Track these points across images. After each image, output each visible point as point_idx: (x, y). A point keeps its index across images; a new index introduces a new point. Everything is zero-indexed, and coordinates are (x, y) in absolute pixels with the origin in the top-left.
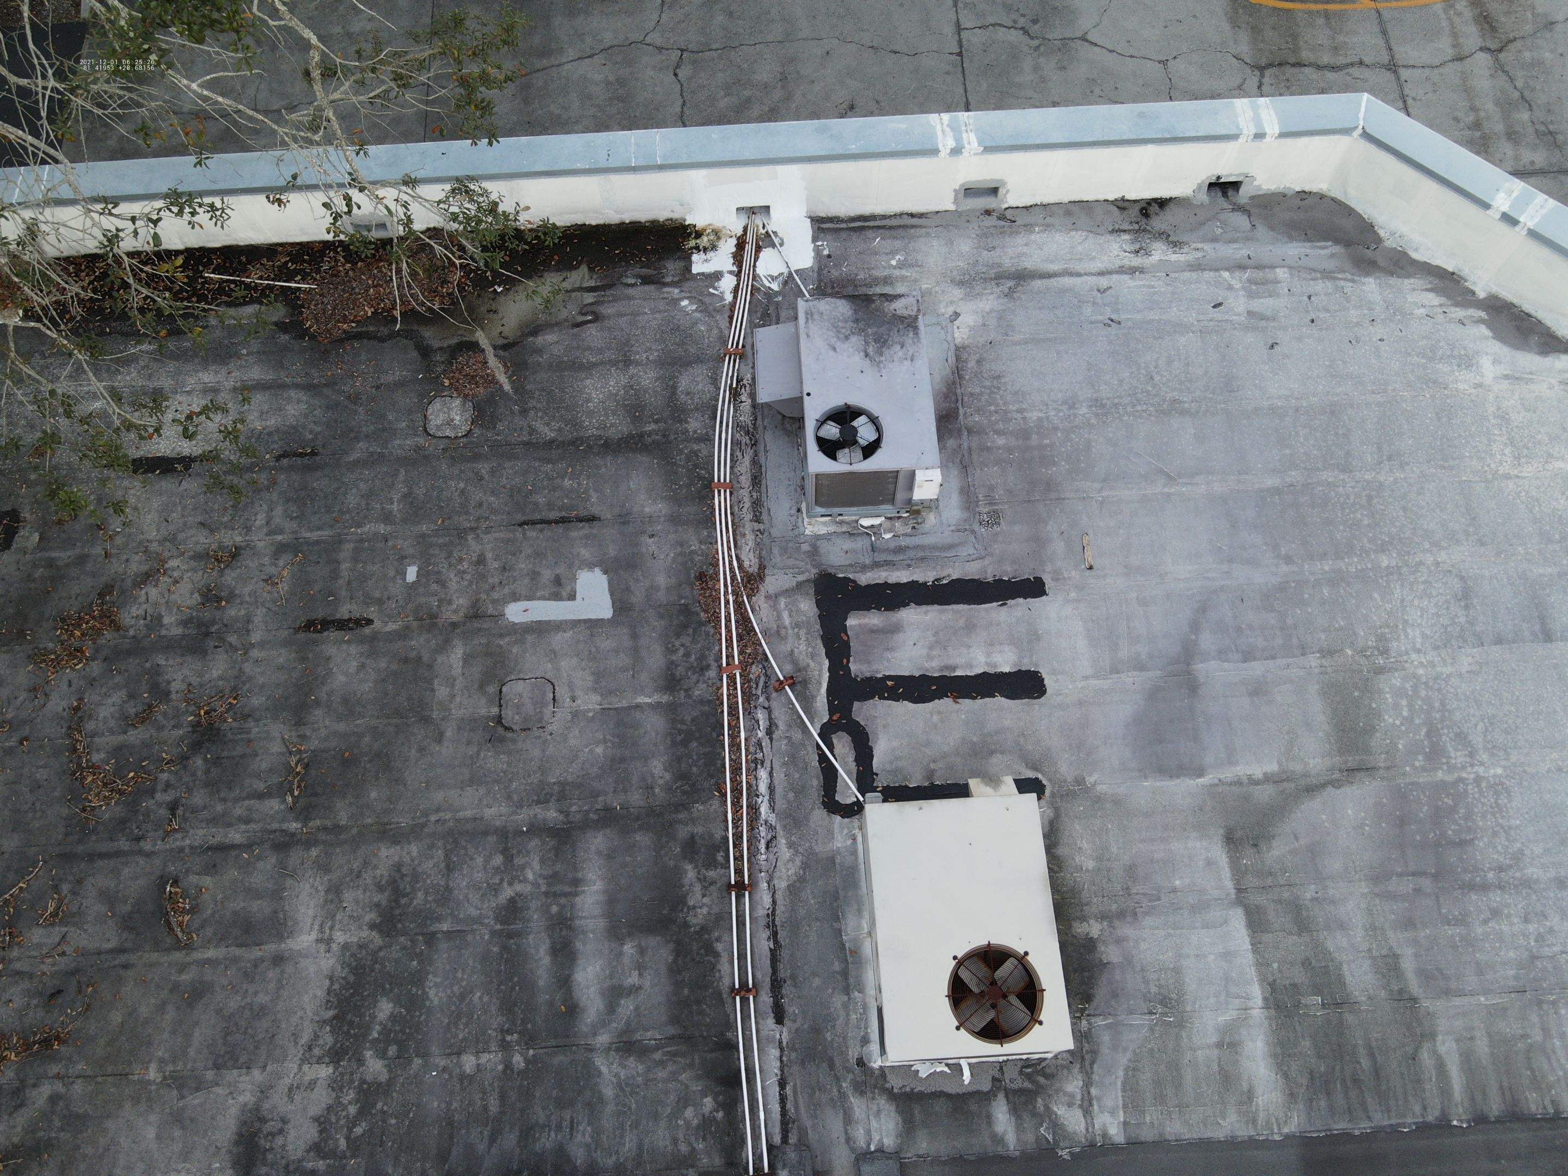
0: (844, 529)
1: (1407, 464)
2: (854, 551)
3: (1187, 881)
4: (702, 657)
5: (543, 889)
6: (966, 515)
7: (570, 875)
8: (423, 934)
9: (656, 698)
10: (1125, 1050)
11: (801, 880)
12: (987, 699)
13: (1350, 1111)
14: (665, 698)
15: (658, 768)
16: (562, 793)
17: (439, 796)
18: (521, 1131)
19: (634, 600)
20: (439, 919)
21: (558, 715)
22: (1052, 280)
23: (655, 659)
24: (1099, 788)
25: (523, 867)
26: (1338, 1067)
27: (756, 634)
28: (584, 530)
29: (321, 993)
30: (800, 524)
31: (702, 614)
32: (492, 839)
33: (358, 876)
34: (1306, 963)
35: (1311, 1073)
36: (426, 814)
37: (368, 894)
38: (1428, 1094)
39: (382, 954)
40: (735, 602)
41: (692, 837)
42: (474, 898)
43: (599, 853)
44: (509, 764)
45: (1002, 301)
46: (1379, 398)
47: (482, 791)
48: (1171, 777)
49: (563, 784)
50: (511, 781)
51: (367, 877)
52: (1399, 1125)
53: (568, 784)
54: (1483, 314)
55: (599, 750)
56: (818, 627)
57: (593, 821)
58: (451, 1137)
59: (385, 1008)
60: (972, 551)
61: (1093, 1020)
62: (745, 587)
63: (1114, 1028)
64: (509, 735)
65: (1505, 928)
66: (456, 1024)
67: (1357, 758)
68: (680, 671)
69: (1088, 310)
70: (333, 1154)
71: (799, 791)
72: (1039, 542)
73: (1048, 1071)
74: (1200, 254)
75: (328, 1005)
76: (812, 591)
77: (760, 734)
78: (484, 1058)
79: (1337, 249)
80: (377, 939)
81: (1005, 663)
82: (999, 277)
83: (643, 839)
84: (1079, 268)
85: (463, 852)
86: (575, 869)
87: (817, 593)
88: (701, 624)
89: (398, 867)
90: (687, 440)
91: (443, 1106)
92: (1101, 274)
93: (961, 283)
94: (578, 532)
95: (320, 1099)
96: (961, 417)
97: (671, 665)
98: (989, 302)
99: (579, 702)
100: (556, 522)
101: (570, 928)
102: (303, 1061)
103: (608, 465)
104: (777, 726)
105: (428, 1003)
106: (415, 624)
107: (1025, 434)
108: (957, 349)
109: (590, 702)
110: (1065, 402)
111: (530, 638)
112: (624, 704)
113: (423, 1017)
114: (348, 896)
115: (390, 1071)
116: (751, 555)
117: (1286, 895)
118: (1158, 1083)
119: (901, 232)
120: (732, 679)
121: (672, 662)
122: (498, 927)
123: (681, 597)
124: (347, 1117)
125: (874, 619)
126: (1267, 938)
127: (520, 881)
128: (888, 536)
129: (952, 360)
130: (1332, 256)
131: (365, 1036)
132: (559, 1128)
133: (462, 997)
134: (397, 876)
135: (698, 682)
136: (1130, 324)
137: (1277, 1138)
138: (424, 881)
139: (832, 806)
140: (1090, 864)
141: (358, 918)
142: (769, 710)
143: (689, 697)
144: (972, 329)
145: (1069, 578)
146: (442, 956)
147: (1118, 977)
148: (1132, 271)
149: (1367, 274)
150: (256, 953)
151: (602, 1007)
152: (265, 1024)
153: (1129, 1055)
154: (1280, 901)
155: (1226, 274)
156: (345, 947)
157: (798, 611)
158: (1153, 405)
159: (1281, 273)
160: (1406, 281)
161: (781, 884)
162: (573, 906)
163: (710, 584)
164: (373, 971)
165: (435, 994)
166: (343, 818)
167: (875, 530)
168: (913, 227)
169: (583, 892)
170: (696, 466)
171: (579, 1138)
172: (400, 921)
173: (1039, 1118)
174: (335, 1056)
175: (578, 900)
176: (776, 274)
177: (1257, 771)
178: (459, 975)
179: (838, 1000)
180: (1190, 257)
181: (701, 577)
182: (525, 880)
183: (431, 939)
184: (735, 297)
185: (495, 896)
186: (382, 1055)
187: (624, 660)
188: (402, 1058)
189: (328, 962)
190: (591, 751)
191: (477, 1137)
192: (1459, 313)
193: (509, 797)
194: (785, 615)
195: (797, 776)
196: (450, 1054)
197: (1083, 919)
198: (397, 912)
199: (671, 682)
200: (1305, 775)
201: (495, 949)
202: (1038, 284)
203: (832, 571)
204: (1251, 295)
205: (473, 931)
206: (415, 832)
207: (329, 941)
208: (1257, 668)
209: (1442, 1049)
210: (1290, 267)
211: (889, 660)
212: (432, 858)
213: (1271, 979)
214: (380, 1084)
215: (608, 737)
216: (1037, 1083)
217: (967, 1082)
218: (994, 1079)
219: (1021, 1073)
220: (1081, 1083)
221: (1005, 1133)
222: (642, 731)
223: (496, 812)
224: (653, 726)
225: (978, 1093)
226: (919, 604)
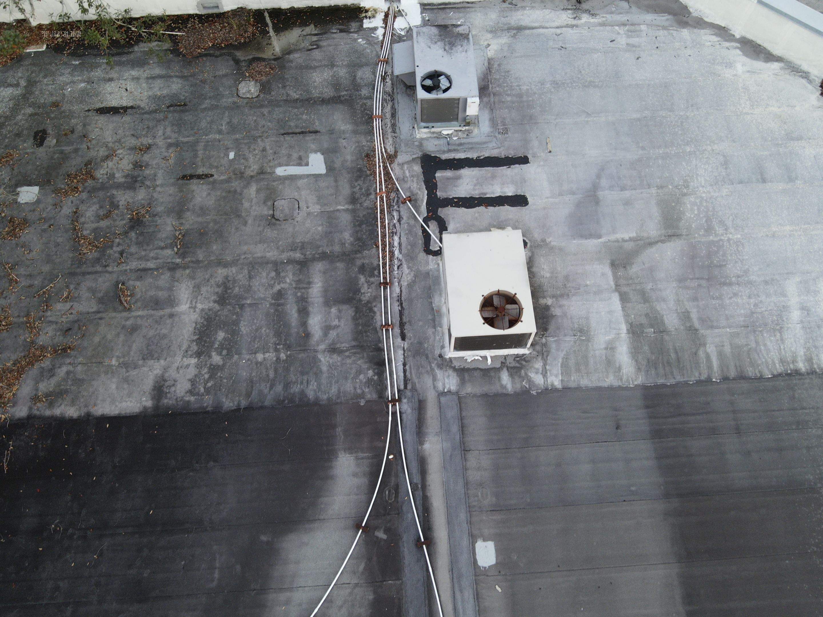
0: (435, 135)
2: (440, 145)
3: (593, 282)
4: (368, 190)
5: (294, 286)
6: (492, 130)
7: (307, 280)
8: (238, 305)
9: (346, 207)
10: (562, 351)
11: (414, 282)
12: (501, 207)
13: (665, 375)
14: (350, 207)
15: (347, 236)
16: (303, 246)
17: (245, 248)
18: (284, 385)
19: (336, 166)
20: (246, 299)
21: (300, 214)
22: (534, 30)
23: (346, 190)
24: (552, 243)
25: (284, 277)
26: (660, 358)
27: (393, 179)
28: (313, 136)
29: (191, 329)
30: (414, 133)
31: (368, 172)
32: (270, 265)
33: (208, 281)
34: (647, 315)
35: (648, 360)
36: (239, 255)
37: (212, 289)
38: (702, 368)
39: (219, 313)
40: (383, 166)
41: (363, 264)
42: (262, 289)
44: (278, 234)
45: (510, 39)
46: (688, 80)
47: (265, 245)
48: (586, 239)
49: (303, 243)
50: (278, 241)
51: (212, 281)
52: (688, 381)
53: (305, 242)
54: (738, 45)
55: (320, 228)
56: (422, 177)
57: (317, 258)
58: (252, 387)
59: (221, 335)
60: (494, 145)
61: (548, 338)
62: (388, 160)
63: (558, 342)
64: (278, 222)
65: (739, 301)
66: (254, 341)
67: (673, 231)
68: (357, 195)
69: (551, 43)
70: (198, 394)
71: (413, 245)
72: (526, 142)
73: (527, 359)
74: (604, 19)
75: (195, 334)
76: (420, 162)
77: (395, 222)
78: (267, 355)
79: (670, 17)
80: (217, 307)
81: (510, 191)
82: (509, 29)
84: (547, 25)
85: (256, 271)
86: (309, 278)
87: (422, 162)
88: (367, 176)
89: (226, 277)
90: (361, 98)
91: (248, 374)
92: (557, 27)
93: (491, 32)
94: (309, 138)
95: (192, 372)
96: (490, 88)
97: (353, 193)
98: (504, 40)
99: (310, 208)
100: (299, 133)
101: (306, 302)
102: (184, 356)
103: (324, 110)
104: (403, 219)
105: (241, 333)
106: (233, 176)
107: (520, 96)
108: (489, 59)
109: (316, 209)
110: (539, 82)
111: (287, 182)
112: (332, 209)
113: (239, 339)
114: (204, 289)
115: (224, 360)
116: (391, 146)
117: (638, 287)
118: (577, 364)
119: (463, 10)
121: (354, 192)
122: (273, 301)
123: (358, 165)
124: (204, 379)
125: (449, 173)
126: (629, 305)
127: (283, 283)
128: (455, 138)
129: (486, 64)
130: (667, 20)
131: (212, 346)
132: (302, 383)
133: (257, 330)
134: (226, 281)
135: (366, 200)
136: (570, 49)
137: (631, 386)
138: (239, 283)
139: (428, 251)
140: (548, 275)
141: (208, 298)
142: (399, 211)
143: (362, 206)
144: (496, 51)
145: (540, 156)
146: (248, 312)
147: (560, 321)
148: (572, 26)
149: (684, 28)
150: (161, 313)
151: (321, 334)
152: (166, 341)
153: (564, 352)
154: (635, 290)
155: (617, 28)
156: (203, 310)
157: (413, 170)
158: (581, 83)
159: (643, 27)
160: (702, 31)
161: (404, 284)
162: (308, 293)
163: (372, 159)
164: (215, 320)
165: (244, 328)
166: (201, 257)
167: (449, 136)
168: (468, 7)
170: (365, 109)
171: (311, 387)
172: (227, 299)
173: (522, 378)
174: (198, 354)
175: (310, 290)
176: (403, 28)
177: (626, 236)
178: (255, 321)
179: (430, 331)
180: (600, 20)
181: (367, 156)
182: (286, 282)
184: (384, 38)
185: (272, 289)
186: (220, 354)
187: (331, 191)
188: (229, 355)
189: (195, 316)
190: (316, 229)
191: (264, 387)
192: (727, 44)
193: (278, 248)
194: (407, 172)
195: (412, 239)
196: (251, 354)
197: (544, 297)
198: (226, 296)
199: (353, 200)
200: (648, 238)
201: (272, 311)
202: (527, 32)
203: (429, 153)
204: (628, 37)
205: (261, 304)
206: (234, 263)
207: (195, 307)
208: (627, 194)
209: (709, 350)
210: (647, 25)
211: (455, 191)
212: (242, 273)
213: (630, 322)
214: (219, 366)
215: (324, 223)
216: (522, 364)
217: (489, 364)
218: (502, 363)
219: (514, 360)
220: (542, 364)
221: (506, 384)
222: (340, 220)
223: (272, 254)
224: (345, 219)
225: (494, 368)
226: (470, 167)
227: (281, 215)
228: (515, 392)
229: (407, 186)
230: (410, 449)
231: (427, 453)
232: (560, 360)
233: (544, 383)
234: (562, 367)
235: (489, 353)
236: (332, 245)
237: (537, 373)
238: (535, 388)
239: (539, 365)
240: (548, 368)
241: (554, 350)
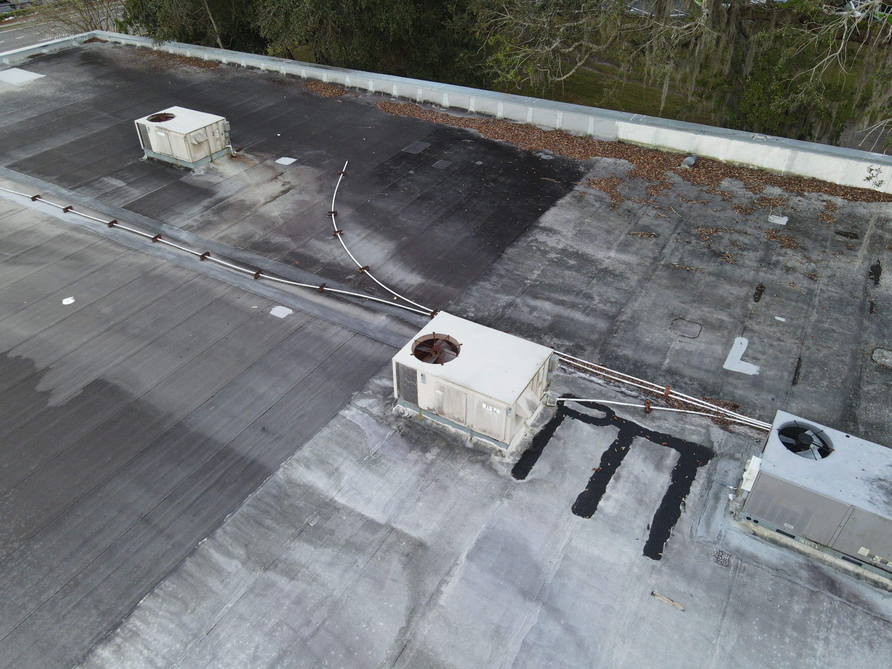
2: (725, 475)
6: (731, 546)
7: (592, 314)
9: (666, 365)
10: (370, 435)
12: (586, 484)
13: (259, 500)
14: (664, 367)
15: (626, 352)
16: (632, 323)
19: (731, 379)
20: (598, 281)
21: (674, 335)
23: (689, 372)
25: (605, 304)
26: (279, 509)
27: (684, 410)
31: (711, 397)
32: (624, 301)
34: (333, 532)
39: (594, 267)
40: (712, 411)
41: (585, 350)
42: (601, 291)
43: (597, 324)
44: (657, 315)
48: (478, 541)
49: (637, 325)
50: (648, 313)
55: (648, 340)
56: (677, 437)
57: (613, 327)
59: (572, 262)
60: (700, 533)
61: (393, 431)
63: (381, 436)
64: (672, 319)
66: (553, 274)
68: (677, 378)
75: (585, 252)
76: (704, 445)
77: (623, 389)
80: (601, 267)
81: (605, 505)
83: (595, 337)
99: (678, 342)
105: (567, 271)
109: (676, 346)
112: (668, 355)
113: (562, 268)
115: (549, 258)
116: (743, 432)
117: (371, 549)
118: (347, 437)
120: (661, 390)
122: (584, 292)
125: (670, 462)
126: (360, 523)
128: (729, 496)
133: (563, 278)
137: (283, 465)
139: (567, 396)
143: (660, 375)
145: (650, 577)
147: (402, 450)
152: (588, 241)
153: (367, 435)
154: (370, 543)
157: (693, 434)
162: (578, 311)
163: (729, 407)
164: (589, 264)
165: (569, 273)
167: (736, 491)
169: (582, 315)
172: (604, 273)
174: (563, 250)
175: (580, 313)
178: (572, 279)
181: (736, 406)
182: (599, 303)
183: (592, 278)
185: (597, 295)
193: (640, 310)
196: (543, 270)
199: (672, 373)
201: (575, 289)
203: (714, 459)
205: (587, 287)
207: (610, 259)
211: (638, 455)
213: (342, 510)
214: (546, 255)
215: (653, 344)
216: (388, 399)
226: (671, 487)
227: (681, 324)
228: (368, 382)
229: (671, 418)
230: (391, 309)
231: (378, 316)
232: (364, 428)
233: (356, 405)
234: (357, 425)
236: (621, 340)
237: (370, 405)
238: (358, 396)
239: (376, 410)
240: (367, 415)
241: (378, 428)
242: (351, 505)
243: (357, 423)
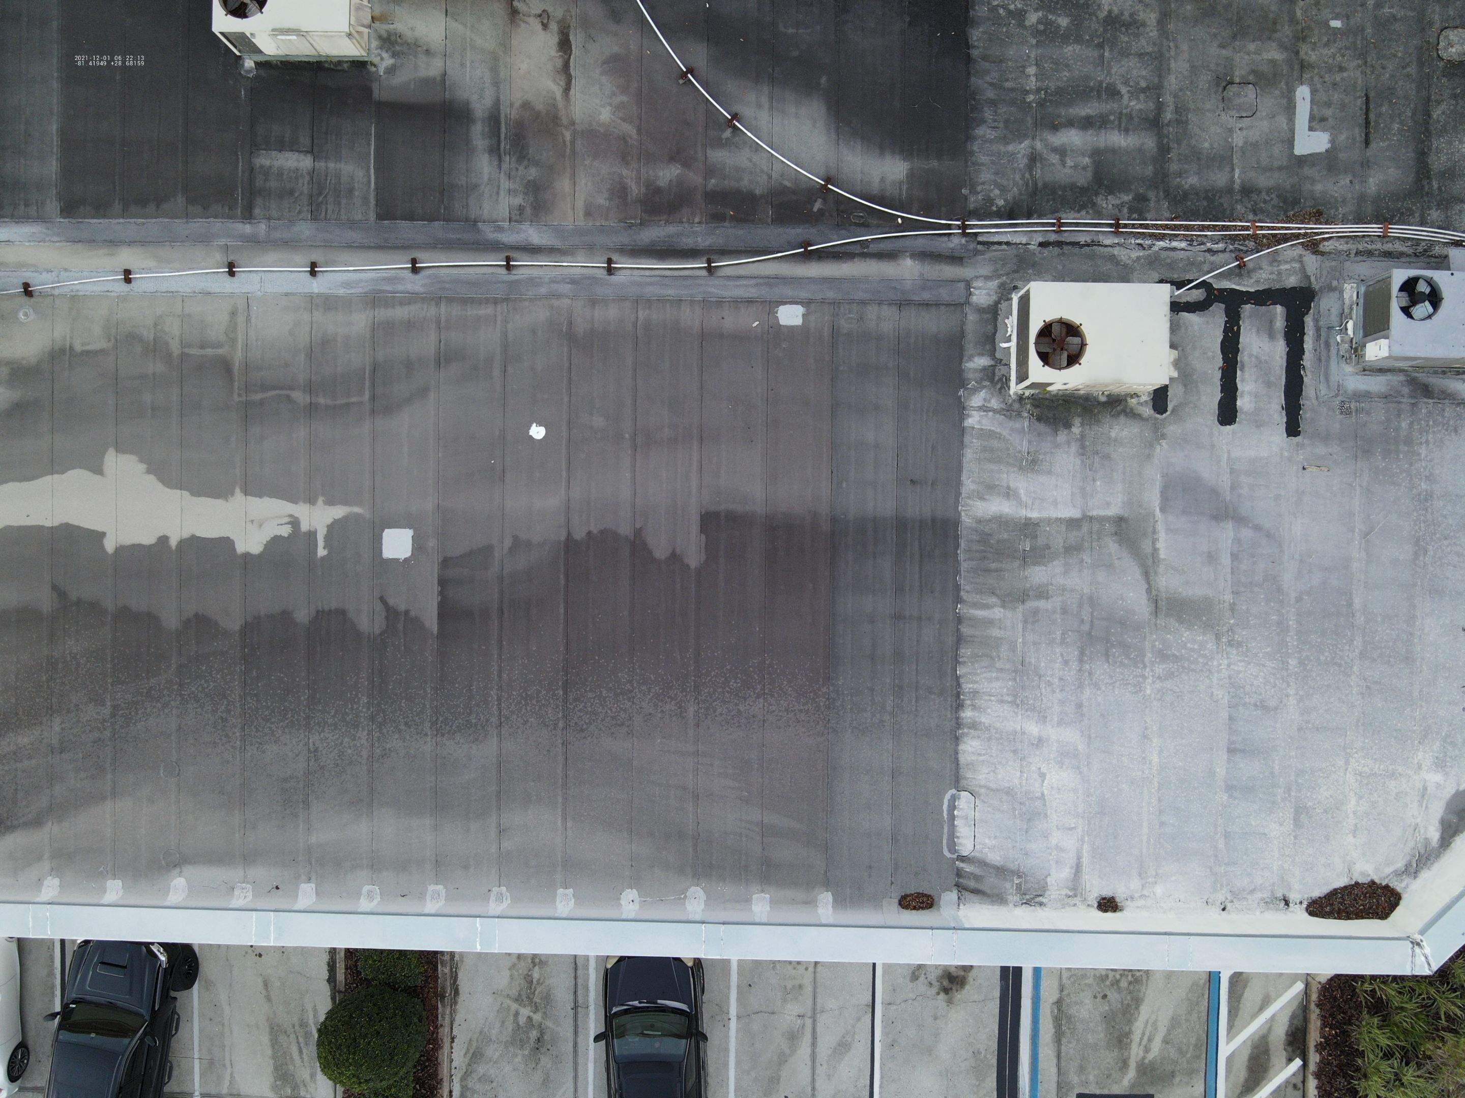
0: (1346, 311)
1: (1363, 698)
2: (1329, 315)
3: (1099, 489)
4: (1262, 211)
5: (1124, 111)
6: (1350, 392)
7: (1131, 127)
8: (1103, 41)
9: (1238, 181)
10: (1010, 435)
11: (1117, 262)
12: (1220, 388)
13: (969, 551)
14: (1237, 187)
15: (1192, 180)
16: (1181, 121)
17: (1185, 47)
18: (994, 100)
19: (1306, 169)
20: (1111, 50)
21: (1231, 120)
23: (1263, 181)
24: (1158, 447)
25: (1138, 99)
26: (992, 550)
27: (1276, 246)
28: (1359, 137)
30: (1352, 281)
31: (1292, 213)
32: (1156, 80)
34: (1048, 546)
35: (991, 535)
36: (1175, 40)
38: (974, 595)
39: (1094, 18)
40: (1300, 234)
41: (1148, 200)
43: (1143, 144)
44: (1202, 89)
47: (1186, 73)
48: (1161, 492)
49: (1187, 122)
50: (1191, 91)
52: (960, 575)
53: (1187, 126)
55: (1206, 145)
56: (1277, 287)
57: (1162, 141)
58: (994, 62)
59: (1064, 22)
60: (1323, 393)
61: (1027, 420)
62: (1309, 241)
63: (1022, 431)
64: (1220, 89)
66: (1052, 62)
67: (1164, 608)
68: (1254, 197)
71: (1171, 265)
72: (1326, 438)
76: (1303, 285)
77: (1208, 244)
78: (1033, 79)
80: (1102, 15)
81: (1242, 403)
83: (1149, 170)
85: (1150, 63)
86: (1134, 131)
87: (1301, 288)
88: (1286, 212)
90: (1423, 209)
91: (1010, 57)
94: (1358, 133)
96: (1426, 400)
97: (1259, 192)
99: (1239, 132)
100: (1367, 119)
101: (1100, 127)
103: (1408, 154)
104: (1212, 255)
105: (1065, 46)
106: (1300, 28)
109: (1238, 140)
110: (1432, 473)
111: (1285, 101)
112: (1235, 161)
113: (1057, 44)
115: (1031, 26)
116: (1332, 247)
117: (1086, 544)
118: (992, 450)
120: (1247, 228)
121: (1260, 192)
122: (1104, 85)
123: (1306, 199)
124: (1009, 4)
125: (1280, 324)
126: (1064, 527)
127: (1130, 97)
128: (1338, 338)
131: (1050, 11)
132: (995, 121)
133: (1067, 66)
135: (1246, 208)
137: (960, 508)
138: (1134, 41)
140: (1113, 434)
142: (1224, 251)
143: (1236, 202)
145: (1298, 454)
147: (1049, 438)
151: (1056, 144)
153: (1008, 437)
154: (1083, 540)
157: (1290, 275)
161: (1116, 251)
162: (1113, 128)
163: (1314, 219)
164: (1085, 13)
165: (1070, 50)
167: (1344, 330)
169: (1121, 135)
170: (1402, 214)
171: (989, 131)
172: (1112, 27)
173: (980, 382)
175: (1116, 132)
177: (1161, 545)
178: (1079, 63)
181: (1318, 211)
182: (1130, 100)
183: (1101, 46)
185: (1122, 83)
186: (1039, 21)
187: (1265, 161)
188: (1036, 33)
190: (1206, 140)
193: (1181, 90)
194: (1287, 266)
195: (1180, 263)
196: (1036, 59)
197: (1082, 424)
198: (1117, 26)
199: (1248, 191)
200: (1156, 573)
201: (1092, 84)
203: (1316, 299)
205: (1102, 70)
209: (996, 610)
211: (1250, 329)
212: (1147, 45)
213: (1041, 524)
214: (1024, 21)
215: (1214, 151)
216: (997, 383)
217: (1001, 345)
218: (1001, 360)
219: (1003, 375)
220: (995, 408)
221: (973, 361)
222: (1217, 171)
223: (1172, 82)
224: (1219, 179)
225: (995, 350)
226: (1288, 354)
227: (1232, 94)
228: (963, 371)
229: (1265, 265)
230: (908, 242)
231: (901, 261)
232: (998, 430)
233: (972, 407)
234: (990, 430)
235: (1013, 345)
236: (1179, 160)
237: (985, 400)
238: (966, 395)
239: (995, 403)
240: (991, 414)
241: (1011, 424)
242: (1045, 514)
243: (989, 428)
